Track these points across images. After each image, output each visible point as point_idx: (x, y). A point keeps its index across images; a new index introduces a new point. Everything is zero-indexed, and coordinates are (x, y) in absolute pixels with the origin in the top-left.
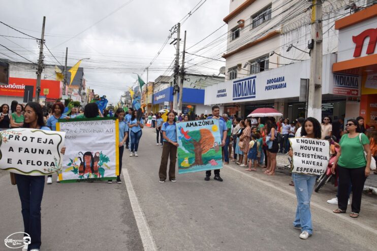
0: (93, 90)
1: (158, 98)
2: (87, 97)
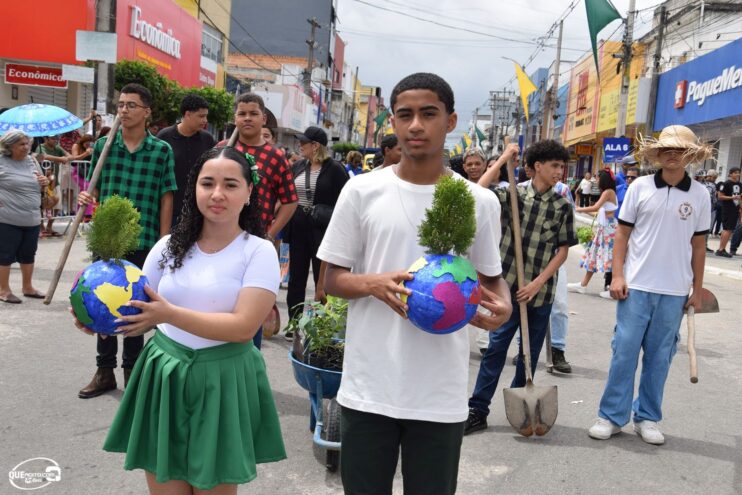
2: (350, 109)
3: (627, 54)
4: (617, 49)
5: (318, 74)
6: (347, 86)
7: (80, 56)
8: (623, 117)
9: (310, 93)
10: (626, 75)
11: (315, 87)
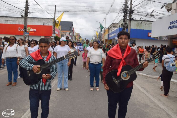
0: (79, 34)
1: (111, 36)
2: (75, 37)
3: (105, 32)
4: (104, 31)
5: (71, 33)
6: (75, 34)
7: (53, 36)
8: (105, 38)
9: (70, 36)
10: (105, 34)
11: (71, 35)
